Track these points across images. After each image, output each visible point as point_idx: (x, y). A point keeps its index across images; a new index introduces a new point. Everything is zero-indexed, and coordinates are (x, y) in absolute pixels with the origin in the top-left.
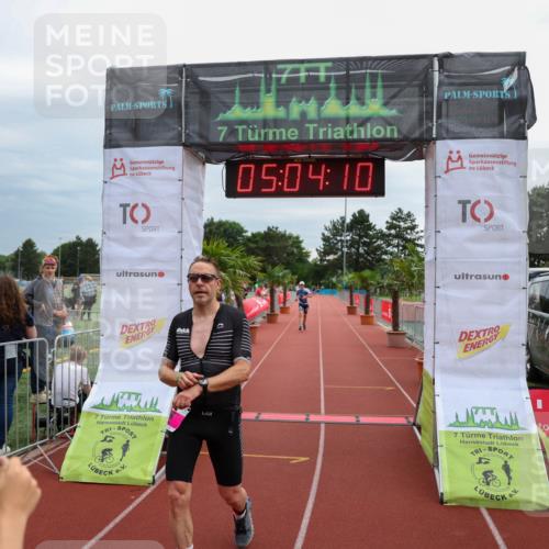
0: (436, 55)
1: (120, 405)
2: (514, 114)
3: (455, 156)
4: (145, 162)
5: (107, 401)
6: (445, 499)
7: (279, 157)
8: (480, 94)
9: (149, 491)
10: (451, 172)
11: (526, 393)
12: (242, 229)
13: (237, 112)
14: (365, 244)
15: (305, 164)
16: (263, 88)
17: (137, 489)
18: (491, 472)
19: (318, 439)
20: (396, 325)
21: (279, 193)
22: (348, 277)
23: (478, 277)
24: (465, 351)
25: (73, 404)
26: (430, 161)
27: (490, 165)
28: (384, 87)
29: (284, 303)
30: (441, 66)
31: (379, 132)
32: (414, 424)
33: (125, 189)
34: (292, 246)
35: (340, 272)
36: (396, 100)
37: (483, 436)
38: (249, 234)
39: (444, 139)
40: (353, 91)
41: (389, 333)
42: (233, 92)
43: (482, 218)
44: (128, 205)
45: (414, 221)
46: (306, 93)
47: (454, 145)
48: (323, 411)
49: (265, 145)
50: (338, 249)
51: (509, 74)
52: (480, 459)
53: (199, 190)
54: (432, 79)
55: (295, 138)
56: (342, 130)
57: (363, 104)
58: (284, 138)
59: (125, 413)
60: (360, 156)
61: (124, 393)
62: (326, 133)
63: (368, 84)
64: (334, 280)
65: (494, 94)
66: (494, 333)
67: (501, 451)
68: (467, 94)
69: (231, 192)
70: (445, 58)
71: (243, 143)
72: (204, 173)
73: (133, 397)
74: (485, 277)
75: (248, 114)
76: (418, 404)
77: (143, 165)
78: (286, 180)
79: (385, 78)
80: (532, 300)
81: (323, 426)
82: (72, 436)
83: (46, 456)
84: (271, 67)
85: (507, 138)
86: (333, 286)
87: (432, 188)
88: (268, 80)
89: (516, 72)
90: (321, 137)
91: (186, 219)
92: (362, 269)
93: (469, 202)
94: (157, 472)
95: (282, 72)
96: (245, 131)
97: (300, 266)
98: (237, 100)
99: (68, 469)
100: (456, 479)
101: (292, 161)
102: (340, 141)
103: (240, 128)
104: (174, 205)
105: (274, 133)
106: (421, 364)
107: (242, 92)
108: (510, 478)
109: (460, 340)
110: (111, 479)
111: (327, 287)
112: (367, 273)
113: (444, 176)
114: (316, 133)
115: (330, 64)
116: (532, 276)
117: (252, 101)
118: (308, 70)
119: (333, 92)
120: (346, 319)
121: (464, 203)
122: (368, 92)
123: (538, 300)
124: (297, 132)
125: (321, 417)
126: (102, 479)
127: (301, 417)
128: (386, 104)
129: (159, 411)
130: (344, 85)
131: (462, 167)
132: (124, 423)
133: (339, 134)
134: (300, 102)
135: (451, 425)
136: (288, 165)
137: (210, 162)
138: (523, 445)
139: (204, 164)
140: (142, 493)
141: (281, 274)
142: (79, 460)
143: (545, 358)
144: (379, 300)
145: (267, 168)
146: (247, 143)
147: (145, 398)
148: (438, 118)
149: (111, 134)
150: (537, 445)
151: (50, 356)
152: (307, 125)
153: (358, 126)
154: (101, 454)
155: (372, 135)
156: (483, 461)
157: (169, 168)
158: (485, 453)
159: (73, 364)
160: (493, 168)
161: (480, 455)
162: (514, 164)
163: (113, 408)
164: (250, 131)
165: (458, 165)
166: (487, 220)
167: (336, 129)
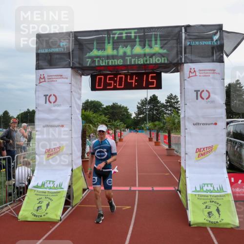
0: (183, 26)
2: (218, 52)
3: (192, 71)
5: (40, 185)
6: (191, 223)
7: (115, 72)
8: (203, 43)
9: (58, 224)
10: (191, 78)
11: (226, 175)
12: (101, 104)
13: (95, 52)
14: (156, 110)
15: (126, 75)
16: (106, 41)
17: (53, 223)
18: (211, 212)
19: (135, 198)
20: (170, 146)
21: (115, 88)
22: (149, 125)
23: (204, 124)
24: (199, 157)
25: (24, 185)
26: (182, 73)
27: (208, 74)
28: (161, 40)
29: (121, 136)
30: (186, 31)
31: (158, 60)
32: (178, 190)
33: (46, 88)
34: (124, 111)
35: (145, 122)
36: (166, 46)
37: (207, 196)
38: (105, 106)
39: (187, 63)
40: (147, 42)
41: (167, 149)
42: (93, 44)
43: (205, 98)
44: (47, 95)
45: (177, 99)
48: (137, 185)
49: (108, 67)
50: (144, 112)
51: (215, 34)
52: (206, 206)
54: (182, 37)
55: (121, 64)
56: (142, 59)
58: (116, 64)
59: (48, 190)
61: (47, 181)
62: (135, 61)
63: (153, 39)
64: (143, 126)
65: (209, 43)
66: (211, 149)
67: (215, 202)
68: (197, 43)
69: (93, 88)
70: (187, 27)
71: (98, 66)
73: (51, 182)
74: (206, 124)
75: (100, 53)
76: (179, 181)
77: (53, 77)
78: (118, 83)
79: (161, 36)
80: (228, 134)
81: (137, 192)
82: (24, 200)
83: (12, 209)
84: (110, 32)
85: (215, 62)
86: (142, 129)
87: (183, 85)
89: (219, 33)
90: (133, 63)
91: (73, 101)
92: (155, 121)
93: (199, 91)
94: (62, 215)
95: (115, 34)
96: (99, 61)
97: (128, 120)
98: (95, 47)
99: (22, 215)
100: (195, 216)
101: (120, 74)
102: (141, 65)
103: (97, 60)
105: (112, 62)
106: (180, 163)
107: (97, 43)
109: (196, 152)
110: (41, 219)
111: (140, 129)
112: (157, 123)
113: (189, 79)
114: (131, 61)
115: (136, 31)
116: (228, 124)
117: (101, 48)
118: (126, 33)
119: (138, 43)
120: (148, 143)
121: (197, 91)
122: (153, 42)
123: (232, 134)
124: (122, 61)
125: (137, 188)
126: (37, 219)
127: (128, 188)
128: (162, 48)
129: (63, 189)
130: (143, 40)
131: (196, 75)
132: (48, 195)
133: (141, 61)
134: (123, 48)
135: (193, 192)
136: (119, 76)
137: (84, 75)
138: (225, 199)
139: (81, 76)
140: (55, 225)
141: (119, 124)
142: (27, 211)
143: (236, 159)
144: (162, 135)
145: (109, 77)
146: (100, 66)
147: (57, 183)
148: (185, 54)
149: (38, 63)
150: (231, 198)
151: (13, 164)
152: (126, 58)
153: (150, 58)
154: (37, 208)
155: (155, 62)
156: (208, 207)
157: (65, 78)
158: (208, 204)
159: (23, 167)
160: (209, 76)
161: (206, 204)
162: (219, 74)
163: (42, 187)
164: (101, 61)
165: (194, 74)
166: (207, 99)
167: (139, 59)
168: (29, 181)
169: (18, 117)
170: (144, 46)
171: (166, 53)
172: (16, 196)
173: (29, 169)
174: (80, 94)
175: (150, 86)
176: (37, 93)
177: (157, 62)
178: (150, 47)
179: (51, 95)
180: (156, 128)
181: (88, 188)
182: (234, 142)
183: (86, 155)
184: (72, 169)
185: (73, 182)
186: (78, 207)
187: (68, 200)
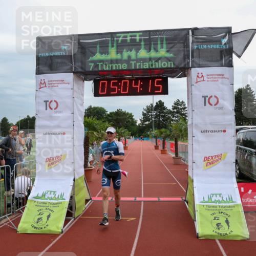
0: (190, 29)
1: (46, 197)
2: (227, 56)
3: (200, 75)
4: (55, 81)
5: (40, 195)
6: (199, 236)
7: (119, 77)
8: (211, 46)
9: (60, 236)
10: (199, 83)
11: (236, 185)
12: (105, 110)
13: (98, 56)
14: (162, 116)
15: (131, 80)
16: (110, 45)
17: (54, 236)
18: (220, 224)
19: (140, 209)
20: (177, 154)
21: (119, 94)
22: (155, 132)
23: (212, 131)
24: (207, 166)
25: (23, 196)
26: (189, 78)
27: (217, 79)
28: (167, 44)
30: (193, 34)
31: (164, 65)
32: (185, 201)
33: (46, 93)
34: (129, 118)
35: (151, 129)
36: (173, 49)
37: (216, 207)
38: (108, 113)
39: (195, 67)
40: (152, 46)
41: (174, 158)
42: (96, 47)
43: (213, 104)
45: (185, 105)
48: (143, 195)
49: (112, 72)
50: (150, 119)
51: (224, 37)
52: (215, 217)
54: (189, 40)
55: (126, 68)
56: (147, 64)
57: (157, 51)
58: (120, 68)
60: (156, 76)
61: (48, 191)
62: (140, 65)
63: (159, 42)
64: (149, 133)
65: (218, 46)
66: (220, 157)
67: (224, 213)
68: (205, 46)
69: (96, 94)
70: (195, 30)
71: (100, 71)
72: (83, 87)
73: (52, 193)
74: (215, 131)
75: (103, 57)
76: (187, 191)
77: (54, 82)
78: (122, 88)
79: (167, 39)
80: (238, 142)
81: (142, 203)
82: (23, 211)
83: (11, 221)
84: (114, 35)
85: (224, 66)
86: (148, 136)
87: (190, 90)
88: (113, 41)
89: (227, 36)
90: (138, 68)
91: (75, 107)
92: (162, 128)
94: (64, 227)
95: (119, 37)
96: (102, 66)
97: (133, 127)
98: (98, 51)
99: (21, 228)
100: (204, 228)
101: (125, 79)
102: (147, 69)
103: (100, 64)
104: (69, 101)
105: (116, 66)
106: (187, 172)
107: (100, 47)
108: (229, 226)
109: (204, 161)
110: (42, 231)
111: (146, 137)
112: (163, 130)
113: (195, 84)
114: (135, 65)
115: (141, 33)
116: (237, 131)
117: (105, 51)
118: (131, 36)
119: (143, 46)
120: (154, 152)
121: (205, 97)
122: (159, 46)
123: (241, 141)
124: (126, 66)
125: (142, 199)
126: (38, 231)
127: (133, 199)
128: (168, 51)
129: (64, 199)
130: (148, 43)
131: (204, 80)
132: (49, 206)
133: (146, 66)
134: (128, 51)
135: (201, 202)
136: (123, 81)
137: (86, 80)
138: (235, 209)
139: (83, 81)
140: (56, 238)
141: (123, 131)
142: (27, 223)
143: (246, 168)
144: (169, 143)
145: (113, 82)
146: (103, 71)
147: (58, 194)
148: (192, 58)
149: (39, 68)
150: (241, 209)
151: (12, 173)
152: (131, 62)
153: (155, 62)
154: (37, 220)
155: (161, 66)
156: (216, 218)
157: (67, 83)
158: (217, 215)
160: (218, 81)
161: (215, 216)
162: (228, 79)
163: (43, 198)
164: (104, 66)
165: (202, 79)
166: (215, 105)
167: (145, 64)
168: (29, 192)
169: (17, 124)
170: (149, 50)
171: (172, 58)
172: (15, 207)
173: (29, 179)
174: (82, 100)
175: (156, 92)
176: (37, 99)
178: (156, 50)
179: (51, 101)
180: (163, 135)
181: (91, 199)
183: (89, 164)
184: (74, 179)
185: (75, 193)
186: (80, 218)
187: (71, 211)
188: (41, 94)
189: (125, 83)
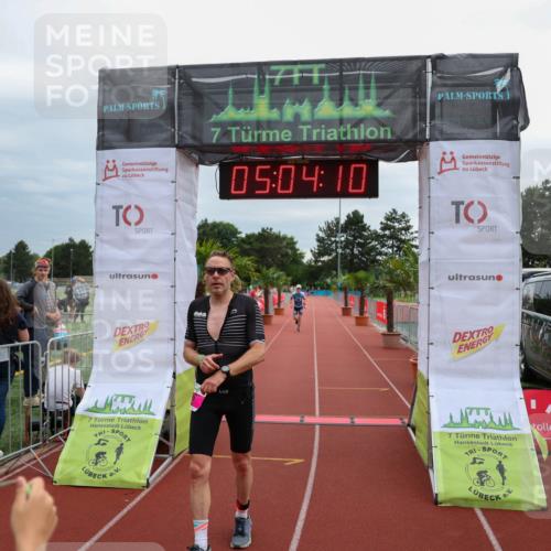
0: (429, 57)
1: (114, 408)
2: (507, 115)
3: (448, 157)
4: (138, 164)
5: (101, 404)
6: (440, 499)
7: (273, 159)
8: (473, 95)
9: (143, 494)
10: (445, 173)
11: (520, 393)
12: (236, 230)
13: (230, 113)
14: (359, 245)
15: (298, 166)
16: (256, 88)
17: (131, 492)
18: (486, 472)
19: (313, 441)
20: (390, 326)
21: (273, 195)
22: (343, 278)
23: (472, 278)
24: (459, 352)
25: (66, 407)
26: (424, 161)
27: (484, 166)
28: (378, 88)
29: (279, 304)
30: (434, 67)
31: (372, 133)
32: (409, 425)
33: (117, 191)
34: (286, 247)
35: (334, 272)
36: (389, 101)
37: (477, 436)
38: (243, 235)
39: (437, 140)
40: (347, 92)
41: (384, 335)
42: (226, 93)
43: (476, 219)
44: (121, 207)
45: (408, 221)
46: (300, 94)
47: (447, 146)
48: (317, 413)
49: (259, 147)
50: (333, 250)
51: (501, 75)
52: (475, 459)
53: (192, 191)
54: (425, 81)
55: (289, 140)
56: (335, 130)
57: (356, 105)
58: (278, 140)
59: (118, 415)
60: (354, 157)
61: (118, 396)
62: (319, 134)
63: (361, 85)
64: (329, 281)
65: (487, 95)
66: (488, 333)
67: (495, 451)
68: (460, 95)
69: (225, 194)
70: (438, 60)
71: (236, 145)
72: (197, 174)
73: (127, 400)
74: (478, 278)
75: (241, 115)
76: (413, 405)
77: (135, 167)
78: (280, 182)
79: (378, 79)
80: (525, 301)
81: (317, 427)
82: (65, 440)
83: (39, 460)
84: (264, 68)
85: (500, 139)
86: (328, 287)
87: (426, 188)
88: (262, 82)
89: (508, 74)
90: (315, 138)
91: (179, 221)
92: (357, 270)
93: (462, 203)
94: (152, 473)
95: (276, 73)
96: (238, 133)
97: (294, 267)
98: (230, 101)
99: (61, 473)
100: (450, 479)
101: (286, 163)
102: (334, 142)
103: (234, 129)
104: (166, 207)
105: (268, 135)
106: (415, 365)
107: (235, 93)
108: (504, 478)
109: (454, 341)
110: (105, 482)
111: (322, 288)
112: (361, 274)
113: (437, 177)
114: (309, 135)
115: (323, 66)
116: (525, 277)
117: (245, 102)
118: (301, 71)
119: (326, 93)
120: (340, 320)
121: (457, 204)
122: (361, 93)
123: (532, 301)
124: (290, 134)
125: (316, 419)
126: (97, 483)
127: (296, 419)
128: (379, 105)
129: (153, 414)
130: (338, 86)
131: (455, 168)
132: (117, 426)
133: (333, 135)
134: (294, 104)
135: (445, 426)
136: (282, 167)
137: (203, 164)
138: (517, 445)
139: (197, 166)
140: (136, 496)
141: (275, 276)
142: (73, 463)
143: (540, 359)
144: (373, 301)
145: (260, 170)
146: (240, 145)
148: (431, 120)
149: (103, 135)
150: (530, 445)
151: (43, 359)
152: (301, 127)
153: (352, 127)
154: (94, 457)
155: (365, 136)
156: (478, 461)
157: (163, 170)
158: (480, 453)
159: (66, 367)
160: (486, 169)
161: (475, 455)
162: (508, 165)
164: (243, 133)
165: (451, 165)
166: (480, 221)
167: (329, 131)
168: (77, 399)
171: (389, 118)
172: (49, 431)
173: (78, 372)
174: (194, 206)
175: (351, 191)
176: (99, 201)
177: (370, 137)
178: (355, 103)
179: (129, 208)
182: (536, 319)
184: (174, 374)
185: (177, 403)
186: (184, 457)
187: (165, 441)
188: (106, 191)
189: (287, 172)
